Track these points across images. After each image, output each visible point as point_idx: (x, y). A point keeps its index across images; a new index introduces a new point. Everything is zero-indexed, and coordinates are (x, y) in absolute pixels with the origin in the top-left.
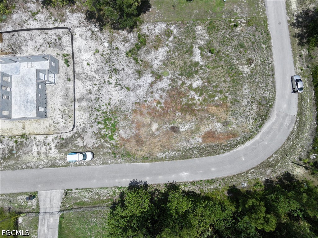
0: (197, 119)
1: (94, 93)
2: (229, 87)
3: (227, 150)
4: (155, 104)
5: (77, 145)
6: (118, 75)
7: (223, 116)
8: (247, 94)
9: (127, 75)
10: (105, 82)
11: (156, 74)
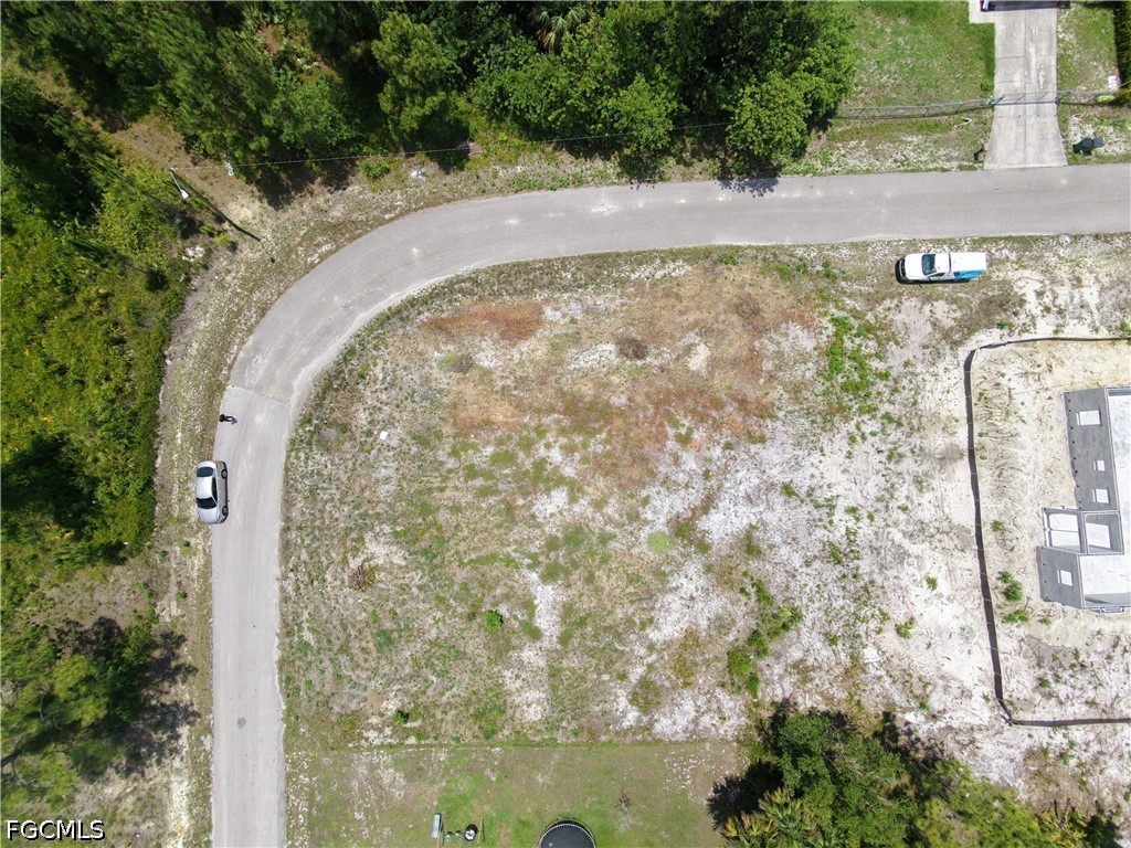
0: (556, 381)
1: (907, 477)
2: (442, 490)
4: (698, 436)
5: (954, 307)
6: (826, 539)
7: (469, 391)
8: (384, 463)
9: (794, 539)
10: (871, 517)
11: (691, 542)
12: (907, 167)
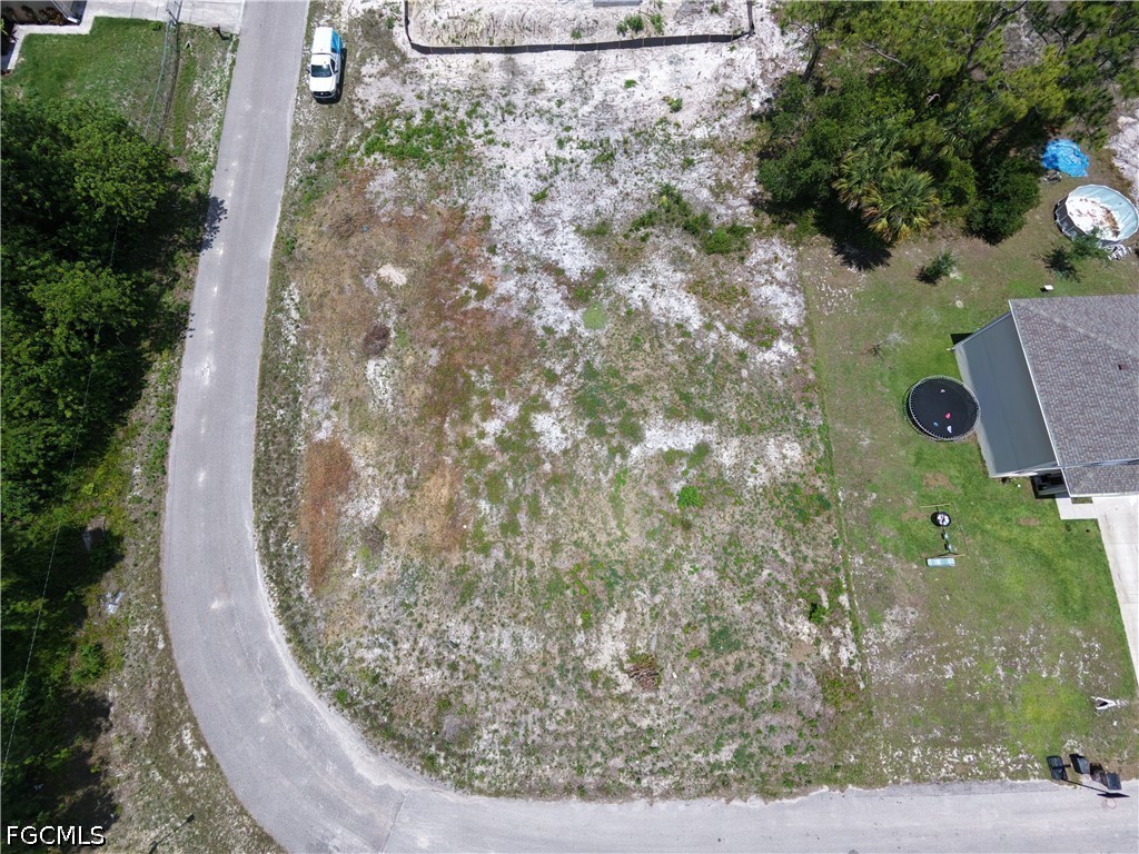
0: (406, 425)
2: (531, 565)
3: (267, 540)
4: (479, 279)
6: (589, 166)
9: (590, 194)
11: (594, 287)
12: (223, 93)
